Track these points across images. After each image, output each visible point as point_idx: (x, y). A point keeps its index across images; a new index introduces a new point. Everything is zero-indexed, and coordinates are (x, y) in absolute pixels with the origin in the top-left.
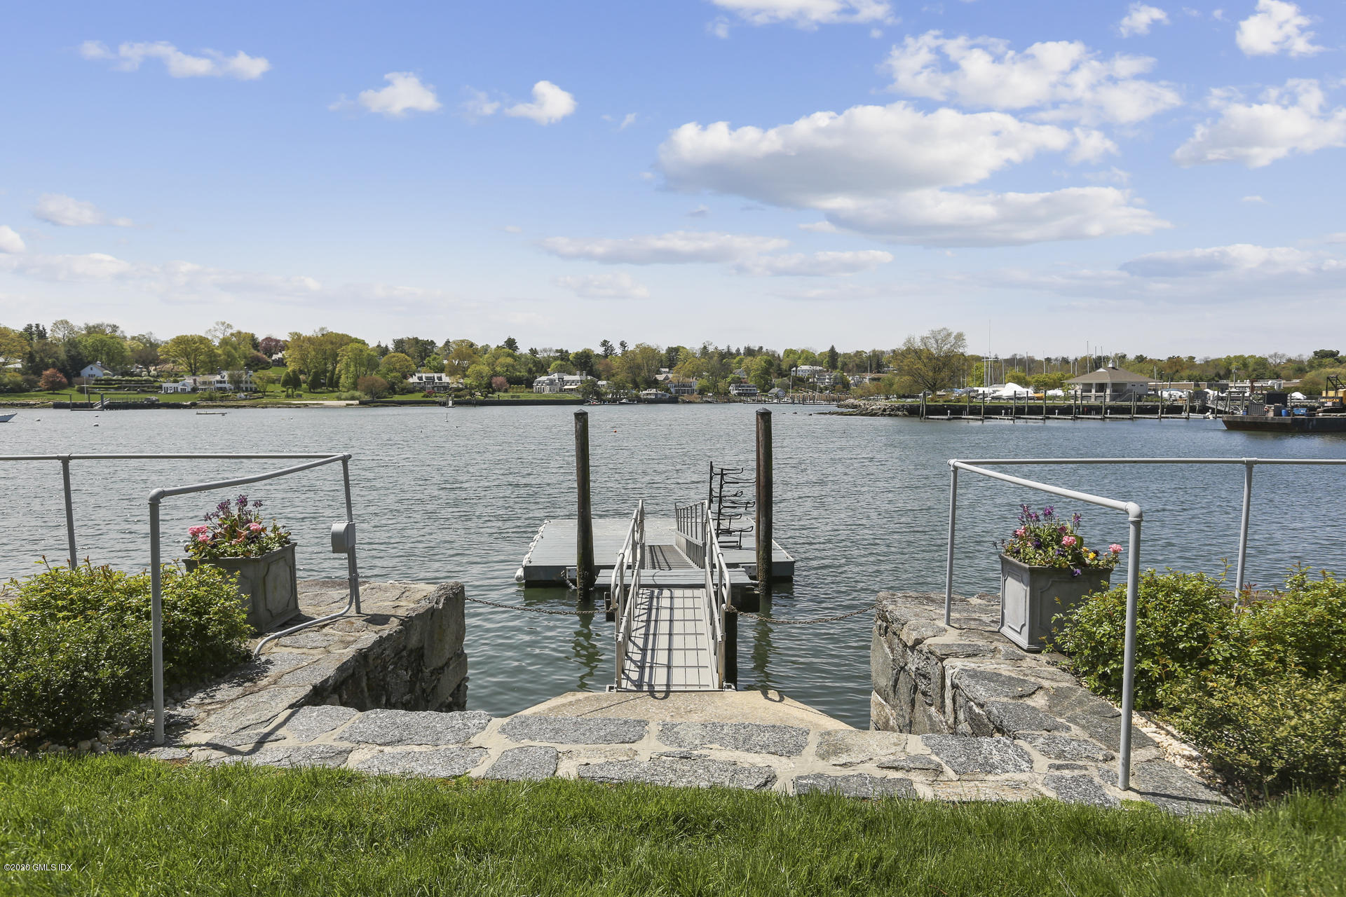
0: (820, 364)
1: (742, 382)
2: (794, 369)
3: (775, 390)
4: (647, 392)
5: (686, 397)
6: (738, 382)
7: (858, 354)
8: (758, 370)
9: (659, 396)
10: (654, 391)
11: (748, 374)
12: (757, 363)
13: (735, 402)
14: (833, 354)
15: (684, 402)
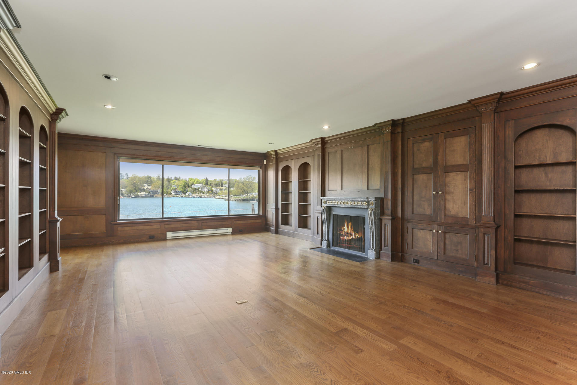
0: (202, 184)
1: (176, 190)
2: (193, 185)
3: (188, 193)
4: (141, 193)
5: (156, 195)
6: (175, 190)
7: (215, 180)
8: (182, 185)
9: (146, 195)
10: (144, 193)
11: (178, 187)
12: (181, 183)
13: (174, 197)
14: (207, 181)
15: (156, 197)
